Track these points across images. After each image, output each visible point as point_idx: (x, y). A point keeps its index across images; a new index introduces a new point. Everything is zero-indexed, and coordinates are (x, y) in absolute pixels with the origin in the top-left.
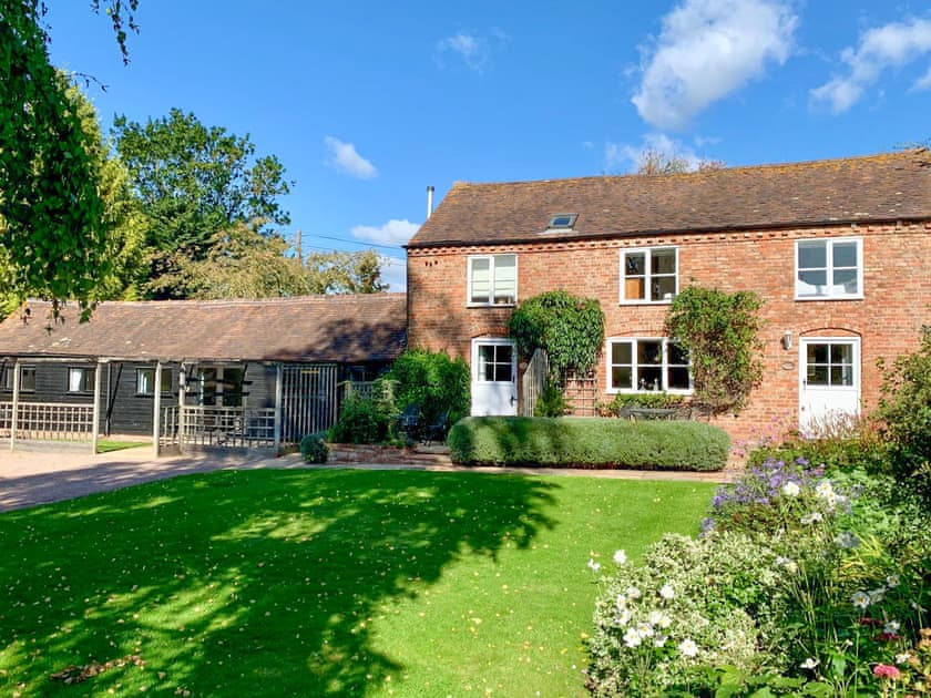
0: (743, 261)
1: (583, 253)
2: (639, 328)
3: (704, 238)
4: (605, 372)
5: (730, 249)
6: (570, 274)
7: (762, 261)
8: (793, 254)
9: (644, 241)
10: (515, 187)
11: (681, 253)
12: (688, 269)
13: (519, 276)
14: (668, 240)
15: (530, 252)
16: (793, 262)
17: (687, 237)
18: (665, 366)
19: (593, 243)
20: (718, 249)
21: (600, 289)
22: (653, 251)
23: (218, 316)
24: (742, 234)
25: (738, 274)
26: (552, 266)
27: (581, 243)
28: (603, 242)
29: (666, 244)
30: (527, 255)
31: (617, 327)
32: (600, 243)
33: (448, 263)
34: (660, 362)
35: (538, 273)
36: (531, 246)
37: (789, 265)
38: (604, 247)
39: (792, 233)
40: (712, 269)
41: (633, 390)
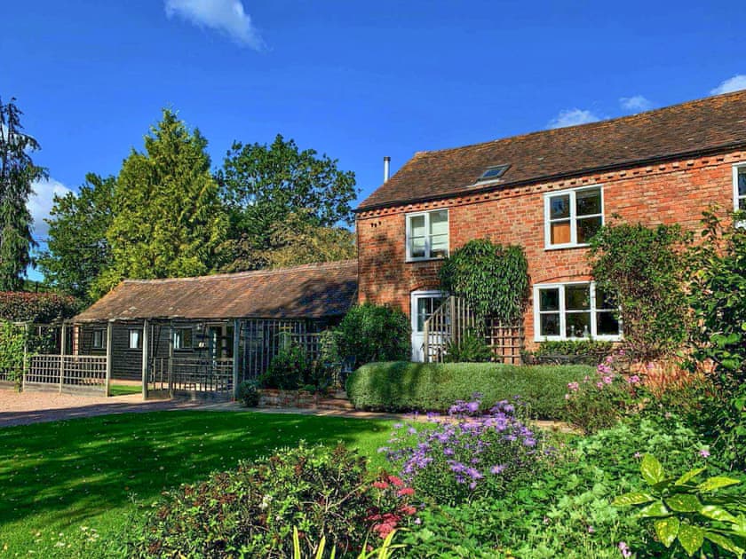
0: (674, 194)
1: (508, 202)
2: (566, 273)
3: (630, 173)
4: (533, 319)
5: (658, 181)
6: (496, 223)
7: (694, 192)
8: (731, 180)
9: (567, 183)
10: (467, 150)
11: (606, 191)
12: (614, 207)
13: (450, 229)
14: (592, 179)
15: (460, 205)
16: (731, 189)
17: (611, 174)
18: (593, 311)
19: (517, 190)
20: (645, 183)
21: (526, 236)
22: (578, 193)
23: (237, 285)
24: (670, 165)
25: (668, 208)
26: (479, 216)
27: (507, 191)
28: (527, 188)
29: (591, 183)
30: (456, 209)
31: (544, 273)
32: (524, 189)
33: (389, 223)
34: (588, 307)
35: (468, 225)
36: (459, 199)
37: (727, 193)
38: (529, 193)
39: (728, 158)
40: (640, 205)
41: (562, 337)
